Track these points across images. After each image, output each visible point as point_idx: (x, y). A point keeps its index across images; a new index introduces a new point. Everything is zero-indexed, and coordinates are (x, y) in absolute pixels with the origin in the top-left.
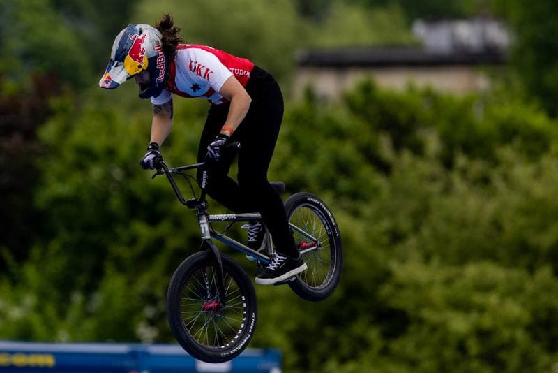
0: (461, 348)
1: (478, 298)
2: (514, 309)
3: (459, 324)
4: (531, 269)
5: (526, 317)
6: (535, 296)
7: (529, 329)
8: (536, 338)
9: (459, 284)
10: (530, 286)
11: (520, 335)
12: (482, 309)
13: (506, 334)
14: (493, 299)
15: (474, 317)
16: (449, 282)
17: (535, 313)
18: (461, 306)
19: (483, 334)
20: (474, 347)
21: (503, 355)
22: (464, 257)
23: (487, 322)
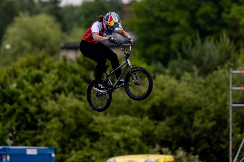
0: (118, 145)
1: (123, 128)
2: (136, 131)
3: (117, 137)
4: (141, 117)
5: (140, 134)
6: (143, 127)
7: (141, 138)
8: (143, 141)
9: (116, 122)
10: (141, 123)
11: (138, 140)
12: (124, 131)
13: (133, 139)
14: (128, 128)
15: (122, 134)
16: (113, 122)
17: (143, 132)
18: (117, 130)
19: (125, 140)
20: (122, 145)
21: (132, 147)
22: (118, 114)
23: (126, 136)
